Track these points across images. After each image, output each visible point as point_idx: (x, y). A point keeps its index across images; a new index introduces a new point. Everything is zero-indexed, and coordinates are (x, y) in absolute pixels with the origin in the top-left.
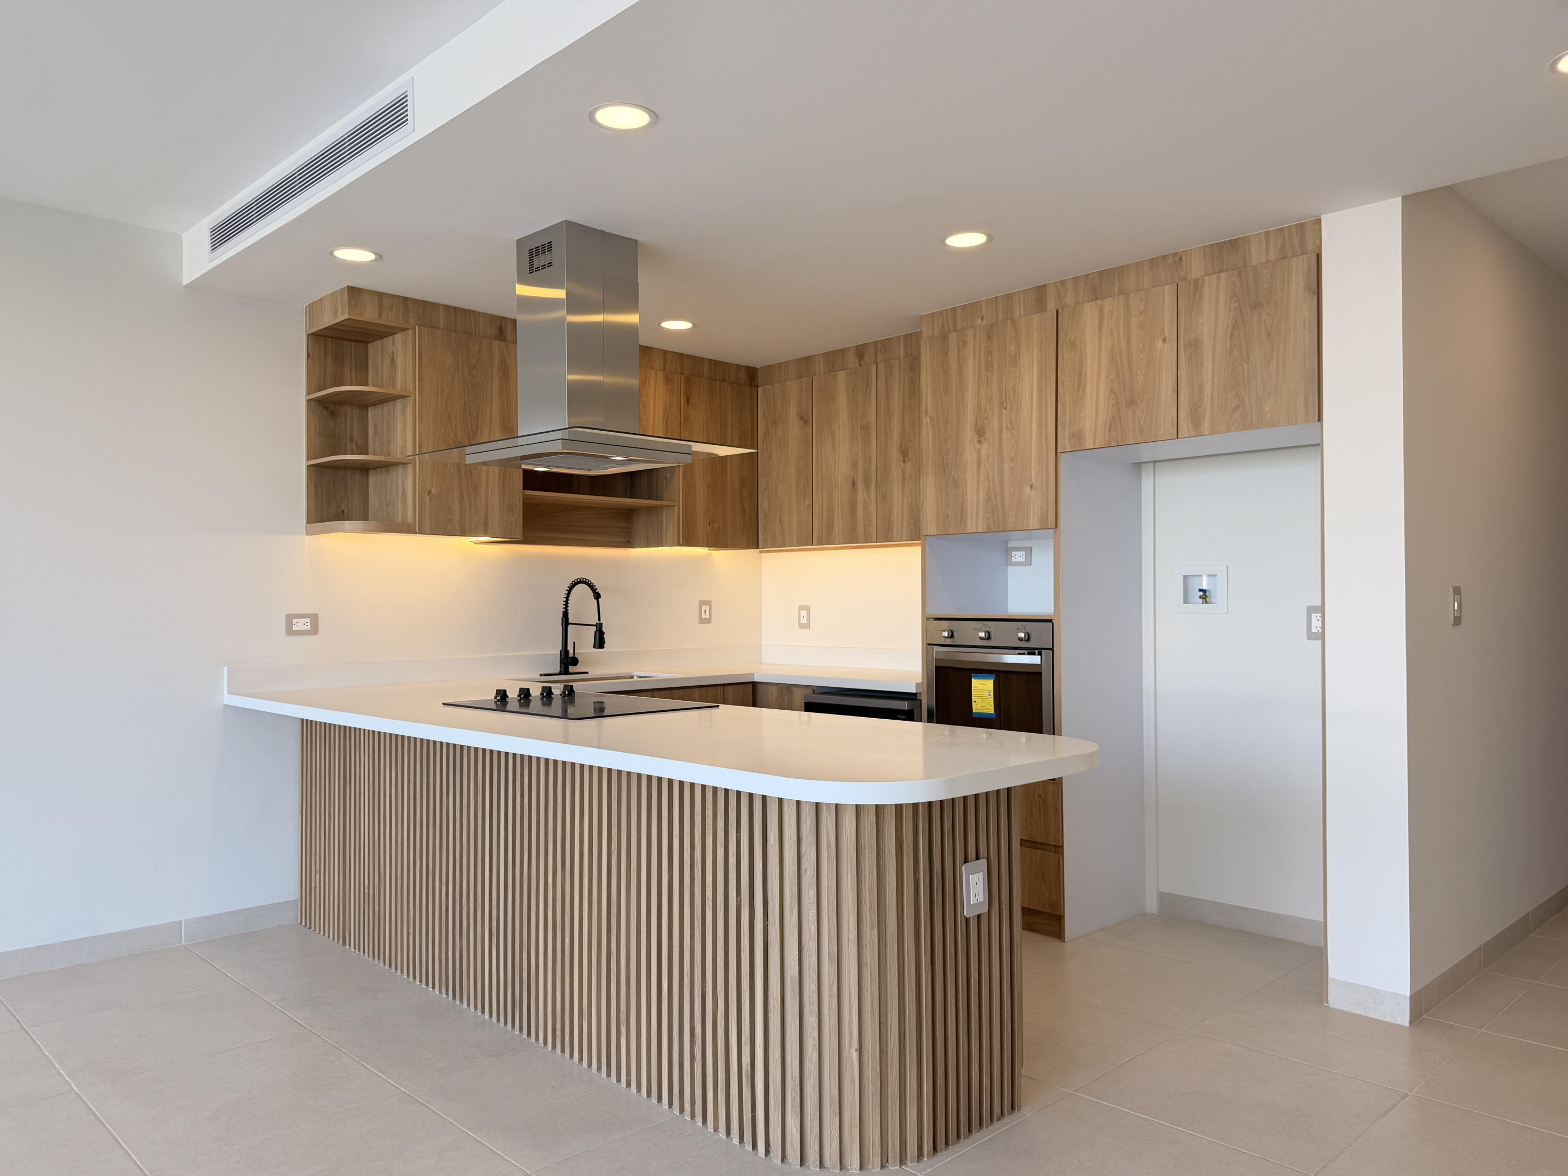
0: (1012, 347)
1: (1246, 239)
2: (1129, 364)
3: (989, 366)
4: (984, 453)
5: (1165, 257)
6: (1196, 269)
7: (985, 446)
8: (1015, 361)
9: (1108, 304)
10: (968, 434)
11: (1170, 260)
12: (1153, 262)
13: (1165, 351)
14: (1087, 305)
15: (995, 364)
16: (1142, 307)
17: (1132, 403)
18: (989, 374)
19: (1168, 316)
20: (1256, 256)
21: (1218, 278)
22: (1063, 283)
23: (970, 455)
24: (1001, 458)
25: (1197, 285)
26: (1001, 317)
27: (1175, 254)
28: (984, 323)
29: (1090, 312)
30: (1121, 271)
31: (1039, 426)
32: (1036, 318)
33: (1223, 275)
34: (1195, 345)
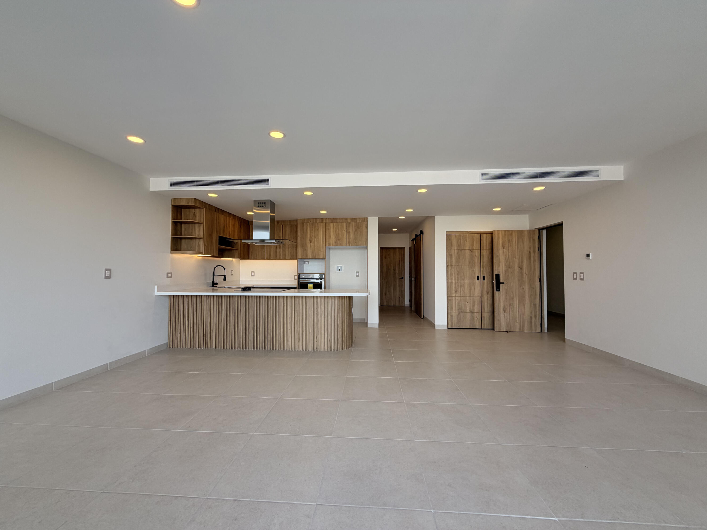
0: (317, 228)
1: (357, 218)
2: (338, 233)
3: (312, 230)
4: (311, 245)
5: (344, 218)
6: (349, 221)
7: (312, 244)
8: (318, 230)
9: (335, 224)
10: (308, 241)
11: (345, 219)
12: (342, 218)
13: (345, 233)
14: (331, 223)
15: (314, 229)
16: (341, 225)
17: (339, 240)
18: (312, 231)
19: (345, 227)
20: (358, 221)
21: (353, 223)
22: (327, 218)
23: (308, 245)
24: (315, 246)
25: (349, 224)
26: (314, 222)
27: (346, 218)
28: (311, 222)
29: (332, 224)
30: (337, 219)
31: (322, 241)
32: (322, 224)
33: (354, 223)
34: (349, 232)
